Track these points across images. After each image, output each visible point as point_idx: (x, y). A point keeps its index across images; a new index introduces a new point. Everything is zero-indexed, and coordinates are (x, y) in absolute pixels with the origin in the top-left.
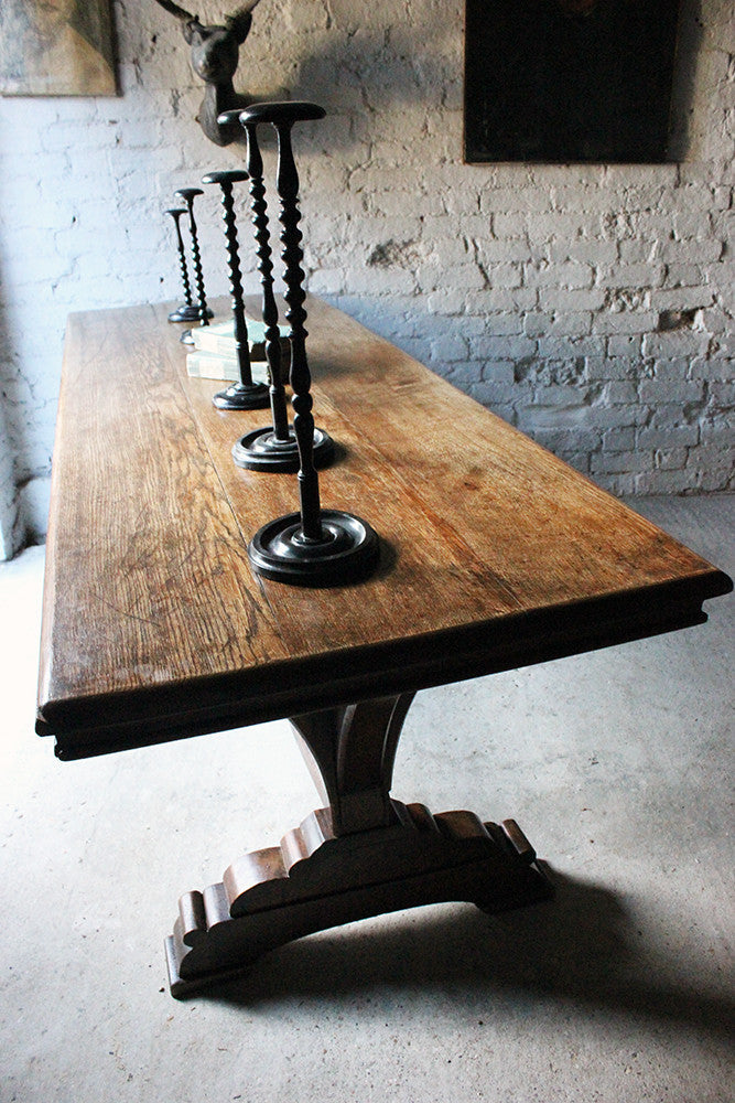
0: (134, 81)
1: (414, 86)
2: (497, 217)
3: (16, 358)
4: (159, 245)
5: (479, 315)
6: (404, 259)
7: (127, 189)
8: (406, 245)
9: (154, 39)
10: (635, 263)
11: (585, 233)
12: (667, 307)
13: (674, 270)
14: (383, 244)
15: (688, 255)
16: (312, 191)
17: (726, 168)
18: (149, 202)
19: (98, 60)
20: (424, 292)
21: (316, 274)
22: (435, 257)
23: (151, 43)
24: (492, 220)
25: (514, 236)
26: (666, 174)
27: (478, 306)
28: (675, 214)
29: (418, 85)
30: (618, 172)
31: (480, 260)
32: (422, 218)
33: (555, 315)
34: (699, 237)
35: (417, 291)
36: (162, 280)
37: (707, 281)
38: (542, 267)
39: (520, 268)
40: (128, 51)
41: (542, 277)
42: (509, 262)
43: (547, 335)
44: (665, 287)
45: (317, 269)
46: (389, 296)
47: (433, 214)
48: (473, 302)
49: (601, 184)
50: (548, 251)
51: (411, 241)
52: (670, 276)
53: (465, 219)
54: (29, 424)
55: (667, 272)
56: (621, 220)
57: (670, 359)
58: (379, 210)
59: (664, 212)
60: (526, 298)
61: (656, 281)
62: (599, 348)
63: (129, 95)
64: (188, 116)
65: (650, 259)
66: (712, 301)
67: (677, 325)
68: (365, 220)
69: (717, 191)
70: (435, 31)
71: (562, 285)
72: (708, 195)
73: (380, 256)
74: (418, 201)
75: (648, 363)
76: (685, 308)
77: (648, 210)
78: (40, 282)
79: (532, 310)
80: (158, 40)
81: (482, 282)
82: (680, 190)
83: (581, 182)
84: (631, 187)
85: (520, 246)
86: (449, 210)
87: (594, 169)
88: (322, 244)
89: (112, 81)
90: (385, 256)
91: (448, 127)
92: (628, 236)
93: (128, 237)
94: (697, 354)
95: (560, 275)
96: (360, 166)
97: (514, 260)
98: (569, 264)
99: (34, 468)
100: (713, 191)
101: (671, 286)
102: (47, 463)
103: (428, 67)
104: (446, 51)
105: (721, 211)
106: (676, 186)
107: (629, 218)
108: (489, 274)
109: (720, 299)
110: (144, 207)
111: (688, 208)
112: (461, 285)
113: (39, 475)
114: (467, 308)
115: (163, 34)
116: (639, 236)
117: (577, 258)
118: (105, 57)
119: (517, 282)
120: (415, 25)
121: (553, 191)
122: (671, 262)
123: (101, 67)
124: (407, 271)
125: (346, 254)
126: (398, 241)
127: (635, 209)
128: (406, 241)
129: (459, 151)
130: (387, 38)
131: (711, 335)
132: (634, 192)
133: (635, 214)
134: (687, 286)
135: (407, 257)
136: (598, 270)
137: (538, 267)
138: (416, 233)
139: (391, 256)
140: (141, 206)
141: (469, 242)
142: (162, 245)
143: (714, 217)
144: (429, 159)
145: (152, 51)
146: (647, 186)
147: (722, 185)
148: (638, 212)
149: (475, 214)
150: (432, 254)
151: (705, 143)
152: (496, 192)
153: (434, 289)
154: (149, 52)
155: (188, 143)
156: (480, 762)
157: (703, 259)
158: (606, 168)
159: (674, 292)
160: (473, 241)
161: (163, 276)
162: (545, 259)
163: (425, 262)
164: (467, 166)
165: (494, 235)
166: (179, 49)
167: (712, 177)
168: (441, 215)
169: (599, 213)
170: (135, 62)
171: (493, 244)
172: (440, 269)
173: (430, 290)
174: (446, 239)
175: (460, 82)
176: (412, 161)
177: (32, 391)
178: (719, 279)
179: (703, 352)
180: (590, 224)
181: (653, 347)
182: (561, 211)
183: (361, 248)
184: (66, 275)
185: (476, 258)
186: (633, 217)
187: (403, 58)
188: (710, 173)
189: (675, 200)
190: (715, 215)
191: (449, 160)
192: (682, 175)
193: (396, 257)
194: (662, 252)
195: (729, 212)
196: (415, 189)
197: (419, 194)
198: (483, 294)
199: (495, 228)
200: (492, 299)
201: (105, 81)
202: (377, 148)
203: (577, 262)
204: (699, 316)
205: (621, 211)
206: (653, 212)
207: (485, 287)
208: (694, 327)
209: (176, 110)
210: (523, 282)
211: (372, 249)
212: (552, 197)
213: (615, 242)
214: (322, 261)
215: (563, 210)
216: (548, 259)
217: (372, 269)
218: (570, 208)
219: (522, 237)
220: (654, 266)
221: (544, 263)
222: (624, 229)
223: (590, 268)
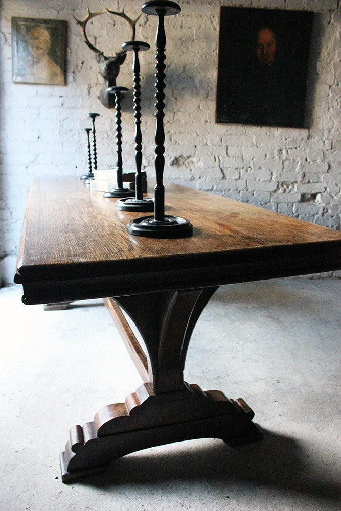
0: (72, 80)
1: (195, 89)
2: (229, 148)
3: (5, 199)
4: (76, 151)
5: (220, 191)
6: (187, 164)
7: (64, 126)
8: (188, 158)
9: (83, 63)
10: (290, 171)
11: (268, 156)
12: (305, 191)
13: (307, 175)
14: (178, 156)
15: (313, 169)
16: (147, 131)
17: (329, 132)
18: (74, 132)
19: (58, 70)
20: (195, 179)
21: (147, 168)
22: (201, 164)
23: (81, 65)
24: (227, 149)
25: (237, 156)
26: (304, 133)
27: (220, 187)
28: (308, 150)
29: (196, 89)
30: (283, 131)
31: (221, 166)
32: (196, 146)
33: (254, 193)
34: (318, 161)
35: (192, 179)
36: (76, 167)
37: (322, 181)
38: (249, 171)
39: (239, 171)
40: (71, 67)
41: (249, 175)
42: (234, 168)
43: (250, 202)
44: (303, 182)
45: (147, 166)
46: (180, 180)
47: (201, 144)
48: (218, 185)
49: (275, 136)
50: (251, 163)
51: (190, 156)
52: (306, 178)
53: (215, 148)
54: (8, 230)
55: (304, 175)
56: (284, 152)
57: (306, 215)
58: (176, 142)
59: (303, 149)
60: (241, 184)
61: (299, 179)
62: (274, 209)
63: (70, 85)
64: (94, 96)
65: (297, 170)
66: (324, 190)
67: (309, 200)
68: (170, 145)
69: (326, 142)
70: (205, 68)
71: (257, 179)
72: (322, 143)
73: (176, 162)
74: (195, 138)
75: (296, 216)
76: (312, 192)
77: (296, 148)
78: (20, 165)
79: (244, 190)
80: (84, 64)
81: (222, 176)
82: (310, 140)
83: (266, 134)
84: (288, 138)
85: (240, 161)
86: (208, 143)
87: (272, 129)
88: (150, 155)
89: (63, 79)
90: (178, 162)
91: (209, 108)
92: (287, 159)
93: (62, 147)
94: (318, 213)
95: (257, 174)
96: (169, 122)
97: (236, 167)
98: (261, 170)
99: (8, 250)
100: (324, 142)
101: (306, 182)
102: (14, 249)
103: (201, 82)
104: (209, 76)
105: (328, 150)
106: (308, 138)
108: (225, 172)
109: (328, 189)
111: (313, 148)
112: (213, 176)
113: (10, 255)
114: (215, 188)
115: (87, 62)
116: (292, 159)
117: (265, 167)
118: (61, 69)
119: (238, 177)
120: (196, 65)
121: (254, 138)
122: (306, 171)
123: (59, 73)
124: (188, 170)
126: (185, 156)
127: (290, 147)
128: (188, 156)
129: (213, 118)
130: (184, 69)
131: (324, 205)
132: (290, 140)
134: (313, 182)
135: (188, 163)
136: (274, 173)
137: (247, 171)
138: (193, 153)
139: (181, 162)
140: (70, 134)
141: (217, 158)
144: (200, 121)
145: (81, 68)
146: (296, 138)
147: (328, 139)
148: (292, 148)
149: (219, 146)
151: (320, 121)
152: (229, 137)
153: (200, 178)
154: (80, 68)
155: (93, 108)
156: (222, 380)
157: (320, 170)
158: (277, 129)
159: (307, 185)
160: (218, 158)
162: (250, 167)
163: (196, 166)
164: (217, 124)
165: (228, 155)
166: (93, 68)
167: (323, 136)
168: (205, 145)
169: (275, 148)
170: (74, 72)
171: (227, 159)
172: (203, 169)
173: (198, 178)
174: (206, 156)
175: (215, 89)
176: (192, 121)
177: (11, 215)
178: (327, 180)
179: (320, 212)
180: (270, 152)
181: (298, 209)
182: (257, 147)
183: (168, 158)
184: (33, 162)
185: (220, 165)
186: (289, 151)
187: (190, 78)
188: (323, 134)
189: (307, 144)
190: (325, 152)
191: (209, 121)
192: (311, 134)
193: (183, 163)
194: (302, 167)
195: (331, 151)
196: (193, 133)
197: (195, 135)
198: (222, 181)
199: (228, 152)
200: (226, 184)
201: (60, 78)
202: (177, 114)
203: (264, 169)
204: (319, 196)
205: (284, 148)
206: (298, 149)
207: (223, 178)
208: (316, 201)
209: (89, 93)
210: (240, 177)
211: (173, 158)
212: (253, 140)
213: (281, 161)
214: (150, 163)
215: (259, 146)
216: (252, 167)
217: (172, 168)
218: (262, 145)
219: (240, 156)
220: (299, 173)
221: (250, 169)
222: (285, 156)
223: (270, 172)
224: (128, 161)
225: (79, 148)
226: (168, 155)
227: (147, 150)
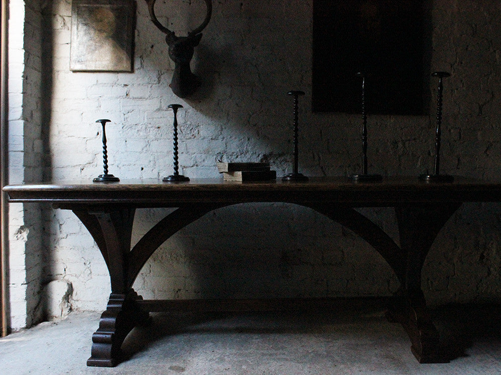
0: (140, 66)
2: (331, 142)
4: (143, 150)
6: (279, 163)
7: (129, 119)
8: (280, 155)
9: (152, 47)
14: (268, 153)
18: (140, 127)
19: (124, 55)
23: (150, 49)
24: (328, 143)
25: (341, 152)
26: (424, 120)
28: (430, 142)
30: (397, 120)
31: (322, 164)
32: (289, 141)
34: (444, 155)
36: (142, 169)
40: (138, 52)
49: (388, 125)
51: (283, 154)
53: (313, 142)
56: (400, 145)
58: (265, 136)
59: (424, 141)
63: (136, 72)
64: (165, 84)
65: (418, 166)
68: (257, 141)
69: (452, 131)
72: (447, 133)
74: (287, 132)
77: (414, 139)
78: (74, 166)
80: (154, 48)
82: (431, 130)
83: (377, 124)
87: (384, 117)
89: (130, 65)
90: (268, 161)
92: (404, 153)
93: (126, 144)
96: (256, 112)
102: (62, 272)
105: (455, 141)
106: (429, 128)
107: (404, 143)
108: (325, 172)
113: (57, 279)
115: (157, 45)
116: (410, 153)
123: (125, 58)
124: (281, 169)
125: (246, 159)
126: (276, 153)
128: (281, 152)
129: (309, 106)
132: (407, 130)
133: (407, 142)
135: (281, 162)
138: (286, 149)
139: (272, 161)
140: (135, 129)
141: (315, 154)
145: (151, 52)
146: (414, 128)
147: (455, 128)
148: (409, 140)
149: (319, 140)
152: (330, 129)
154: (149, 52)
155: (164, 97)
157: (448, 166)
158: (390, 118)
160: (318, 154)
161: (143, 167)
164: (314, 114)
165: (329, 151)
166: (164, 52)
167: (450, 124)
168: (300, 140)
169: (388, 141)
170: (141, 57)
171: (328, 156)
174: (302, 152)
175: (310, 72)
177: (60, 228)
180: (383, 146)
183: (255, 156)
184: (90, 163)
185: (319, 163)
188: (448, 121)
189: (429, 134)
190: (452, 143)
191: (304, 111)
192: (432, 122)
193: (274, 162)
194: (424, 163)
199: (330, 147)
201: (126, 64)
205: (400, 140)
206: (418, 140)
209: (159, 81)
211: (261, 157)
220: (420, 170)
222: (402, 150)
224: (206, 161)
225: (146, 146)
226: (256, 153)
227: (229, 147)
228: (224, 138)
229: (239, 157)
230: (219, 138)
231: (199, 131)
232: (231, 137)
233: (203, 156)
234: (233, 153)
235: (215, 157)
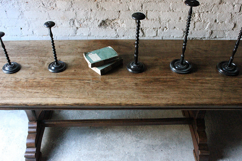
2: (148, 12)
6: (112, 24)
8: (113, 20)
10: (200, 30)
11: (182, 19)
13: (214, 33)
14: (104, 20)
15: (221, 28)
20: (120, 36)
21: (79, 29)
22: (124, 25)
25: (155, 19)
28: (218, 14)
31: (141, 27)
32: (120, 11)
34: (226, 22)
35: (117, 36)
37: (227, 36)
38: (165, 30)
39: (156, 30)
41: (164, 33)
42: (152, 28)
44: (210, 38)
45: (79, 28)
47: (124, 10)
50: (167, 24)
51: (115, 19)
52: (213, 34)
55: (212, 33)
58: (103, 8)
59: (214, 12)
61: (207, 36)
65: (206, 28)
68: (97, 11)
69: (236, 6)
71: (172, 36)
72: (231, 7)
73: (103, 23)
74: (118, 6)
77: (207, 12)
81: (142, 34)
85: (157, 23)
86: (130, 9)
90: (105, 23)
92: (198, 21)
95: (171, 33)
97: (154, 27)
98: (175, 29)
105: (236, 13)
106: (220, 4)
107: (200, 14)
108: (144, 32)
110: (12, 3)
111: (223, 11)
116: (203, 21)
117: (178, 27)
119: (155, 35)
121: (171, 4)
122: (214, 30)
124: (114, 30)
125: (90, 23)
126: (111, 19)
127: (203, 12)
132: (203, 5)
133: (202, 13)
134: (219, 38)
135: (114, 24)
137: (163, 30)
138: (117, 17)
139: (108, 23)
142: (20, 17)
143: (233, 15)
146: (208, 4)
149: (140, 11)
150: (123, 24)
152: (149, 3)
153: (124, 36)
157: (226, 29)
161: (22, 27)
162: (166, 27)
163: (121, 26)
165: (147, 18)
168: (127, 11)
171: (146, 21)
172: (126, 30)
173: (122, 36)
174: (128, 19)
178: (231, 36)
180: (184, 16)
182: (173, 11)
183: (96, 21)
186: (201, 14)
189: (218, 8)
190: (233, 14)
194: (211, 26)
195: (239, 14)
196: (117, 1)
197: (119, 3)
199: (148, 16)
203: (178, 29)
205: (197, 12)
206: (209, 12)
207: (143, 36)
210: (157, 34)
211: (100, 21)
212: (170, 6)
213: (194, 22)
214: (81, 25)
215: (174, 11)
216: (167, 28)
217: (100, 29)
218: (177, 10)
219: (158, 19)
220: (207, 31)
221: (166, 28)
222: (197, 18)
223: (183, 31)
224: (63, 24)
225: (21, 15)
226: (97, 19)
227: (78, 15)
228: (74, 10)
229: (85, 21)
230: (71, 10)
231: (56, 4)
232: (79, 9)
233: (61, 21)
234: (81, 19)
235: (69, 21)
